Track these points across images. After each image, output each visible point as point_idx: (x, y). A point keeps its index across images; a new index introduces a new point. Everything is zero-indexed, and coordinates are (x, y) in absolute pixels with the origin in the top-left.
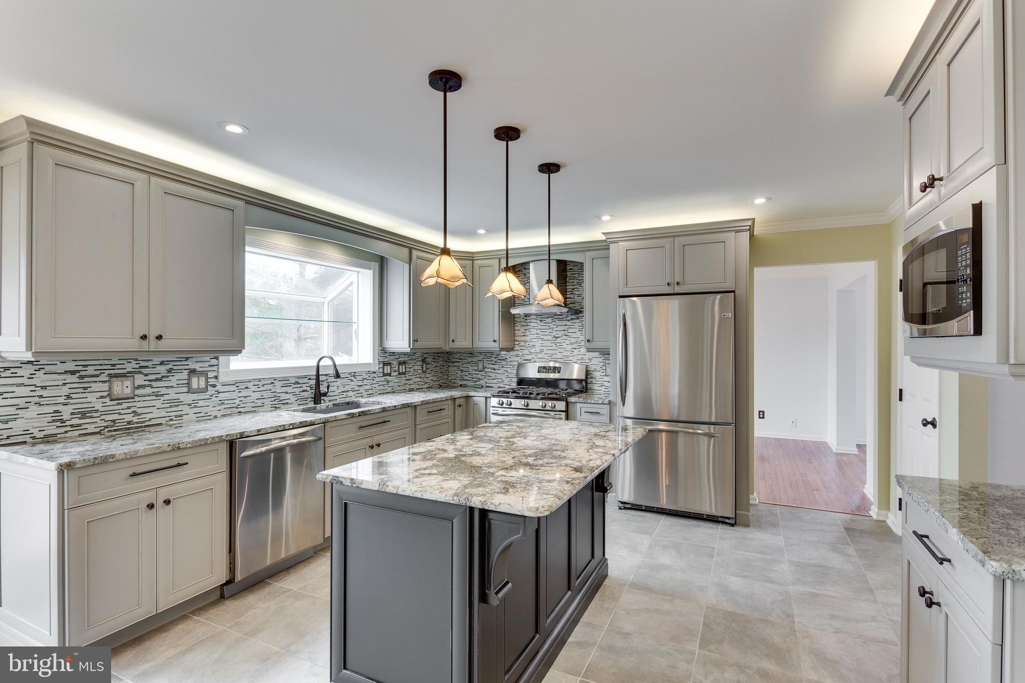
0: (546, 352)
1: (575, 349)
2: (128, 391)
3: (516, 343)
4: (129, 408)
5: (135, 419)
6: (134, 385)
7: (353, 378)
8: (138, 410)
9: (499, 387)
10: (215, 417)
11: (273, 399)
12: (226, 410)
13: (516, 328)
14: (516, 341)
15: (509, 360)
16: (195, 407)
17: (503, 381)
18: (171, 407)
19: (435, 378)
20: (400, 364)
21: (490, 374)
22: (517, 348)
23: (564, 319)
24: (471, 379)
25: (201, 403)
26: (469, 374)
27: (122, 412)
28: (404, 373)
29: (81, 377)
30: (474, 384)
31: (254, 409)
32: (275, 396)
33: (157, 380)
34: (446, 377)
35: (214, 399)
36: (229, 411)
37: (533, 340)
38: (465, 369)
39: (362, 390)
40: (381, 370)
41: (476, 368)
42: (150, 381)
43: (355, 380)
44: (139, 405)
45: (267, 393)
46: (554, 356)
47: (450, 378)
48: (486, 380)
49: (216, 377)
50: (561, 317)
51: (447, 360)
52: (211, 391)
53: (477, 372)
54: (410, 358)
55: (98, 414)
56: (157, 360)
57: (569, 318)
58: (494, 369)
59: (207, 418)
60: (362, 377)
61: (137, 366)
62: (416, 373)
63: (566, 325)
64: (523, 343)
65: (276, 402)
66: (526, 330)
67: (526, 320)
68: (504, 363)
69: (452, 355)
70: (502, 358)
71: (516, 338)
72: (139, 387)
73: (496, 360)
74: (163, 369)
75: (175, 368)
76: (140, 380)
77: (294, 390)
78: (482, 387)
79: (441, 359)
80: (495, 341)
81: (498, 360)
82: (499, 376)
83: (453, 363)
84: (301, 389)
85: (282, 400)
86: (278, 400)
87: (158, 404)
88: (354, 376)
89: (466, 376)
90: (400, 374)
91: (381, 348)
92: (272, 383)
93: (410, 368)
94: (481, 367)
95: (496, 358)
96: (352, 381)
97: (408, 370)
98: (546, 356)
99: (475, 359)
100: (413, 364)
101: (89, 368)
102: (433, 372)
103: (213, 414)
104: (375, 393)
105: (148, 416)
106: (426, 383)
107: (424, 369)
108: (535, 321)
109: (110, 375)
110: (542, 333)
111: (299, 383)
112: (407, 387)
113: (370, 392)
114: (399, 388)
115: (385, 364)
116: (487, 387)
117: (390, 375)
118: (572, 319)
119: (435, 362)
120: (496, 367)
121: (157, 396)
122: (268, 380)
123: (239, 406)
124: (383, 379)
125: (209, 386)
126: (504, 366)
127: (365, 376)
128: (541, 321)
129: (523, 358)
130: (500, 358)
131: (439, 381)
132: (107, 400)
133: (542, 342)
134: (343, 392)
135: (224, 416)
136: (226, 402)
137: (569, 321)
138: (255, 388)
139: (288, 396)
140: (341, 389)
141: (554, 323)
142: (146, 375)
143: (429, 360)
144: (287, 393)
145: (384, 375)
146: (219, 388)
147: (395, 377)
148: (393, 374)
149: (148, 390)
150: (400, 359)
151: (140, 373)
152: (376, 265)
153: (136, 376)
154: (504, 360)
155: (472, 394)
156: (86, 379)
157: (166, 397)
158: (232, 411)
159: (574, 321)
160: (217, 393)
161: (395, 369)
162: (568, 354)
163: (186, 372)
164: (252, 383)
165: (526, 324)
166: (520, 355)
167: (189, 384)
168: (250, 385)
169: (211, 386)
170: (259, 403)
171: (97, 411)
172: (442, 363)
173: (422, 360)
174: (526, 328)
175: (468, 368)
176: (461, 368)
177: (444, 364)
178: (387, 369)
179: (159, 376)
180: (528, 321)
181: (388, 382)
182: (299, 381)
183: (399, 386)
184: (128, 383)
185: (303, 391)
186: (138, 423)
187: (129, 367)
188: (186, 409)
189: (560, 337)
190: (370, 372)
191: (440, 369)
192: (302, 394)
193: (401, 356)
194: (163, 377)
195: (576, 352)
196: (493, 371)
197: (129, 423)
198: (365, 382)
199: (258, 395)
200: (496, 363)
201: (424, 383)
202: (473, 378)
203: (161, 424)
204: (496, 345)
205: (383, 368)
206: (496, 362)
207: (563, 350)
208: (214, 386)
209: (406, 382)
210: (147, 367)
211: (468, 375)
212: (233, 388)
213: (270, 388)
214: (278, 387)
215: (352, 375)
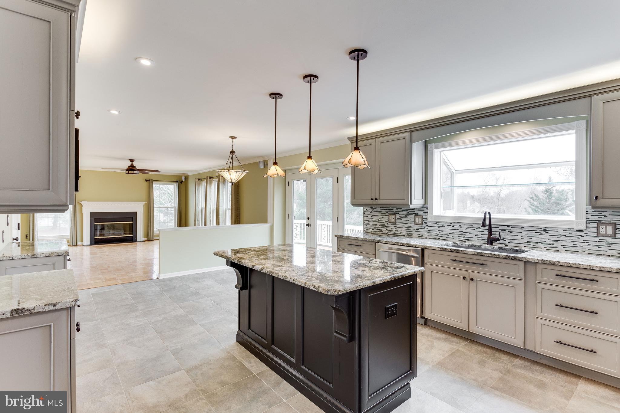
2: (393, 220)
4: (394, 227)
5: (396, 232)
6: (396, 218)
7: (542, 232)
8: (397, 228)
10: (426, 238)
11: (460, 235)
12: (431, 236)
16: (418, 231)
18: (408, 229)
25: (420, 230)
27: (393, 228)
29: (382, 213)
31: (447, 239)
32: (462, 234)
33: (403, 217)
35: (426, 229)
36: (433, 237)
39: (556, 244)
40: (594, 230)
42: (401, 217)
43: (547, 235)
44: (398, 226)
45: (456, 231)
49: (427, 218)
52: (424, 225)
55: (385, 227)
56: (403, 209)
59: (422, 237)
60: (557, 233)
61: (397, 211)
65: (462, 238)
72: (398, 219)
74: (405, 213)
75: (410, 212)
76: (398, 217)
77: (476, 232)
84: (483, 233)
85: (467, 237)
86: (464, 237)
87: (404, 227)
88: (545, 231)
91: (590, 207)
92: (460, 226)
101: (384, 210)
103: (426, 236)
104: (580, 251)
105: (400, 232)
109: (389, 214)
113: (572, 249)
115: (599, 223)
117: (613, 236)
121: (403, 224)
122: (457, 224)
123: (438, 235)
124: (597, 239)
125: (423, 223)
127: (563, 233)
132: (388, 223)
134: (528, 242)
135: (430, 238)
136: (432, 232)
138: (448, 227)
139: (471, 236)
140: (526, 239)
142: (400, 215)
144: (471, 233)
145: (599, 235)
146: (428, 224)
148: (618, 236)
149: (400, 221)
151: (398, 213)
152: (583, 122)
153: (397, 215)
156: (383, 214)
157: (406, 225)
158: (435, 237)
160: (427, 226)
163: (414, 215)
164: (446, 224)
167: (414, 221)
168: (445, 225)
169: (425, 222)
170: (451, 236)
171: (385, 226)
178: (606, 230)
179: (404, 215)
181: (608, 243)
184: (394, 217)
185: (484, 234)
186: (397, 233)
187: (395, 211)
188: (414, 232)
190: (572, 230)
194: (405, 216)
197: (394, 233)
198: (563, 238)
199: (450, 231)
203: (404, 236)
205: (598, 227)
208: (426, 223)
210: (400, 211)
212: (435, 225)
213: (458, 229)
214: (464, 229)
215: (542, 229)
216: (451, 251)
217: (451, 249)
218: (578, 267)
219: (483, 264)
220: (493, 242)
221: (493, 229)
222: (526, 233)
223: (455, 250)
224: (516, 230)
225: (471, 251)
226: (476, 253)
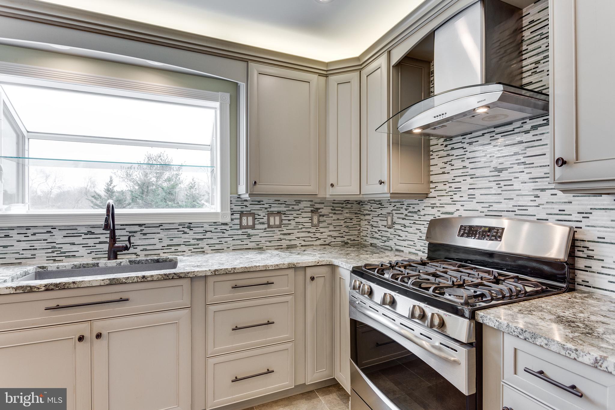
0: (479, 198)
1: (543, 190)
3: (432, 185)
7: (186, 230)
9: (410, 253)
11: (50, 250)
13: (432, 162)
14: (432, 182)
15: (422, 213)
17: (415, 245)
19: (335, 234)
20: (270, 214)
21: (400, 232)
22: (433, 194)
23: (517, 131)
24: (380, 237)
26: (379, 231)
28: (279, 226)
30: (383, 244)
32: (53, 248)
34: (356, 232)
37: (457, 179)
38: (375, 224)
39: (202, 244)
40: (237, 222)
41: (385, 223)
43: (191, 232)
45: (40, 243)
46: (496, 207)
47: (362, 234)
48: (395, 241)
50: (510, 128)
51: (359, 212)
53: (386, 229)
54: (290, 208)
57: (527, 127)
58: (405, 226)
60: (203, 229)
62: (300, 227)
63: (521, 142)
64: (442, 184)
65: (55, 254)
66: (446, 163)
67: (446, 146)
68: (416, 217)
69: (364, 206)
70: (414, 210)
71: (432, 178)
73: (406, 212)
77: (85, 241)
78: (392, 250)
79: (347, 211)
80: (381, 183)
81: (409, 212)
82: (410, 236)
83: (364, 215)
84: (97, 241)
85: (65, 252)
86: (59, 252)
88: (189, 227)
89: (376, 232)
90: (269, 226)
91: (236, 195)
92: (50, 232)
93: (289, 220)
94: (390, 223)
95: (406, 210)
96: (185, 233)
97: (284, 222)
98: (479, 207)
99: (384, 211)
100: (295, 215)
102: (331, 228)
104: (225, 249)
106: (320, 239)
107: (315, 221)
108: (460, 145)
110: (472, 166)
111: (93, 233)
112: (284, 243)
113: (217, 247)
114: (268, 244)
115: (242, 214)
116: (397, 250)
117: (253, 227)
118: (534, 128)
119: (335, 214)
120: (406, 222)
122: (42, 229)
124: (240, 232)
126: (417, 222)
127: (208, 228)
128: (470, 143)
129: (443, 210)
130: (411, 209)
131: (342, 237)
133: (471, 181)
134: (168, 246)
137: (527, 132)
138: (21, 237)
139: (74, 248)
140: (166, 242)
141: (493, 143)
143: (325, 211)
144: (73, 244)
145: (242, 227)
147: (262, 231)
148: (257, 226)
150: (272, 209)
152: (227, 96)
154: (415, 212)
155: (336, 262)
159: (540, 130)
161: (261, 221)
162: (525, 201)
164: (15, 232)
165: (445, 154)
166: (438, 205)
168: (11, 233)
172: (348, 215)
173: (312, 212)
174: (446, 159)
175: (377, 222)
176: (371, 223)
177: (353, 216)
178: (248, 221)
180: (449, 147)
181: (249, 236)
182: (93, 230)
183: (270, 242)
185: (100, 243)
189: (506, 169)
190: (217, 224)
191: (345, 222)
192: (98, 246)
193: (273, 205)
195: (545, 196)
196: (403, 228)
198: (208, 235)
199: (25, 245)
200: (407, 218)
201: (315, 239)
202: (382, 236)
204: (384, 188)
205: (241, 219)
206: (406, 215)
207: (513, 195)
209: (282, 237)
211: (377, 232)
213: (45, 238)
214: (58, 237)
215: (186, 226)
216: (47, 290)
217: (46, 286)
218: (255, 270)
219: (121, 300)
220: (118, 253)
221: (118, 233)
222: (166, 233)
223: (56, 285)
224: (151, 229)
225: (96, 280)
226: (108, 282)
